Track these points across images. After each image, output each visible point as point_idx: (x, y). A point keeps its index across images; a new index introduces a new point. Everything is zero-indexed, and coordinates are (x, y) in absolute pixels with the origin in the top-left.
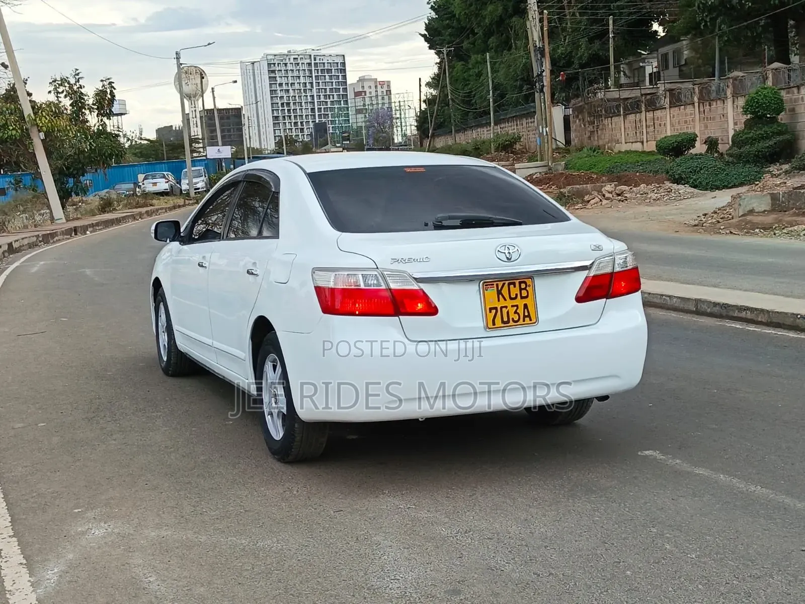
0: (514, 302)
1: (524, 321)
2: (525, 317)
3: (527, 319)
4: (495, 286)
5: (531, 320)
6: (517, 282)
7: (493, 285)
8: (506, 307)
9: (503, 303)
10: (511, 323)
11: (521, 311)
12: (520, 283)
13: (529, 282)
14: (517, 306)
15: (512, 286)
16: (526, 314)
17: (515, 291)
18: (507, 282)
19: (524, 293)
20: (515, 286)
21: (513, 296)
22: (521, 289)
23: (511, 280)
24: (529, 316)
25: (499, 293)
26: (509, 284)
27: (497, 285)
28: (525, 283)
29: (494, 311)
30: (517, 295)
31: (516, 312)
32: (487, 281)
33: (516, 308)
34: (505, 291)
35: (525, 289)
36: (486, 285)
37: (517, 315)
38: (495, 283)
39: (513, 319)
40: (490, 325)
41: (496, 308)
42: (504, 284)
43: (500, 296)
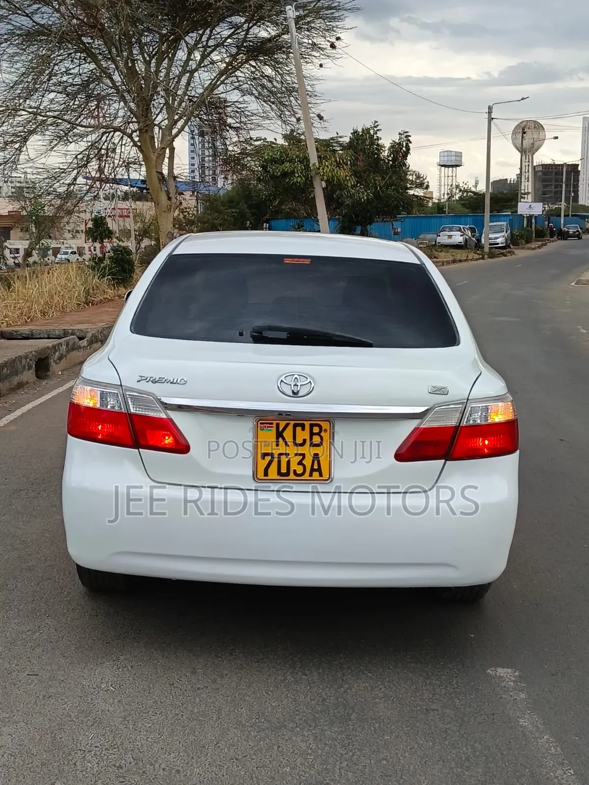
0: (301, 450)
1: (311, 475)
2: (313, 470)
3: (316, 475)
4: (274, 425)
5: (321, 475)
6: (307, 424)
7: (272, 424)
8: (287, 455)
9: (282, 449)
10: (292, 476)
11: (308, 462)
12: (312, 426)
13: (325, 425)
14: (303, 455)
15: (299, 429)
16: (316, 467)
17: (302, 435)
18: (292, 423)
19: (316, 440)
20: (303, 429)
21: (299, 441)
22: (312, 434)
23: (298, 420)
24: (319, 470)
25: (279, 434)
26: (295, 426)
27: (278, 425)
28: (320, 427)
29: (268, 458)
30: (305, 440)
31: (300, 463)
32: (262, 419)
33: (302, 457)
34: (288, 434)
35: (319, 434)
36: (261, 423)
37: (301, 467)
38: (275, 422)
39: (295, 471)
40: (261, 475)
41: (272, 455)
42: (287, 425)
43: (281, 440)
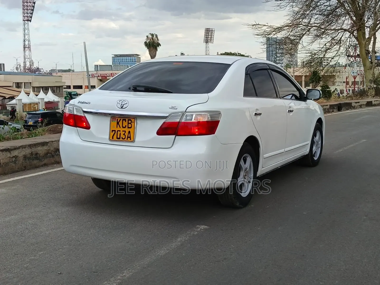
0: (124, 129)
1: (127, 139)
2: (128, 137)
3: (129, 139)
4: (116, 120)
5: (131, 139)
6: (127, 119)
8: (120, 131)
9: (119, 129)
10: (121, 139)
11: (126, 134)
13: (133, 120)
14: (125, 131)
15: (124, 121)
17: (125, 124)
18: (122, 119)
19: (130, 126)
20: (126, 121)
21: (124, 126)
22: (128, 123)
23: (124, 117)
24: (130, 137)
25: (118, 123)
28: (131, 121)
30: (126, 126)
31: (124, 134)
32: (113, 116)
34: (120, 123)
35: (130, 123)
36: (112, 119)
37: (124, 136)
39: (122, 137)
40: (111, 138)
41: (115, 131)
42: (120, 120)
43: (118, 125)
